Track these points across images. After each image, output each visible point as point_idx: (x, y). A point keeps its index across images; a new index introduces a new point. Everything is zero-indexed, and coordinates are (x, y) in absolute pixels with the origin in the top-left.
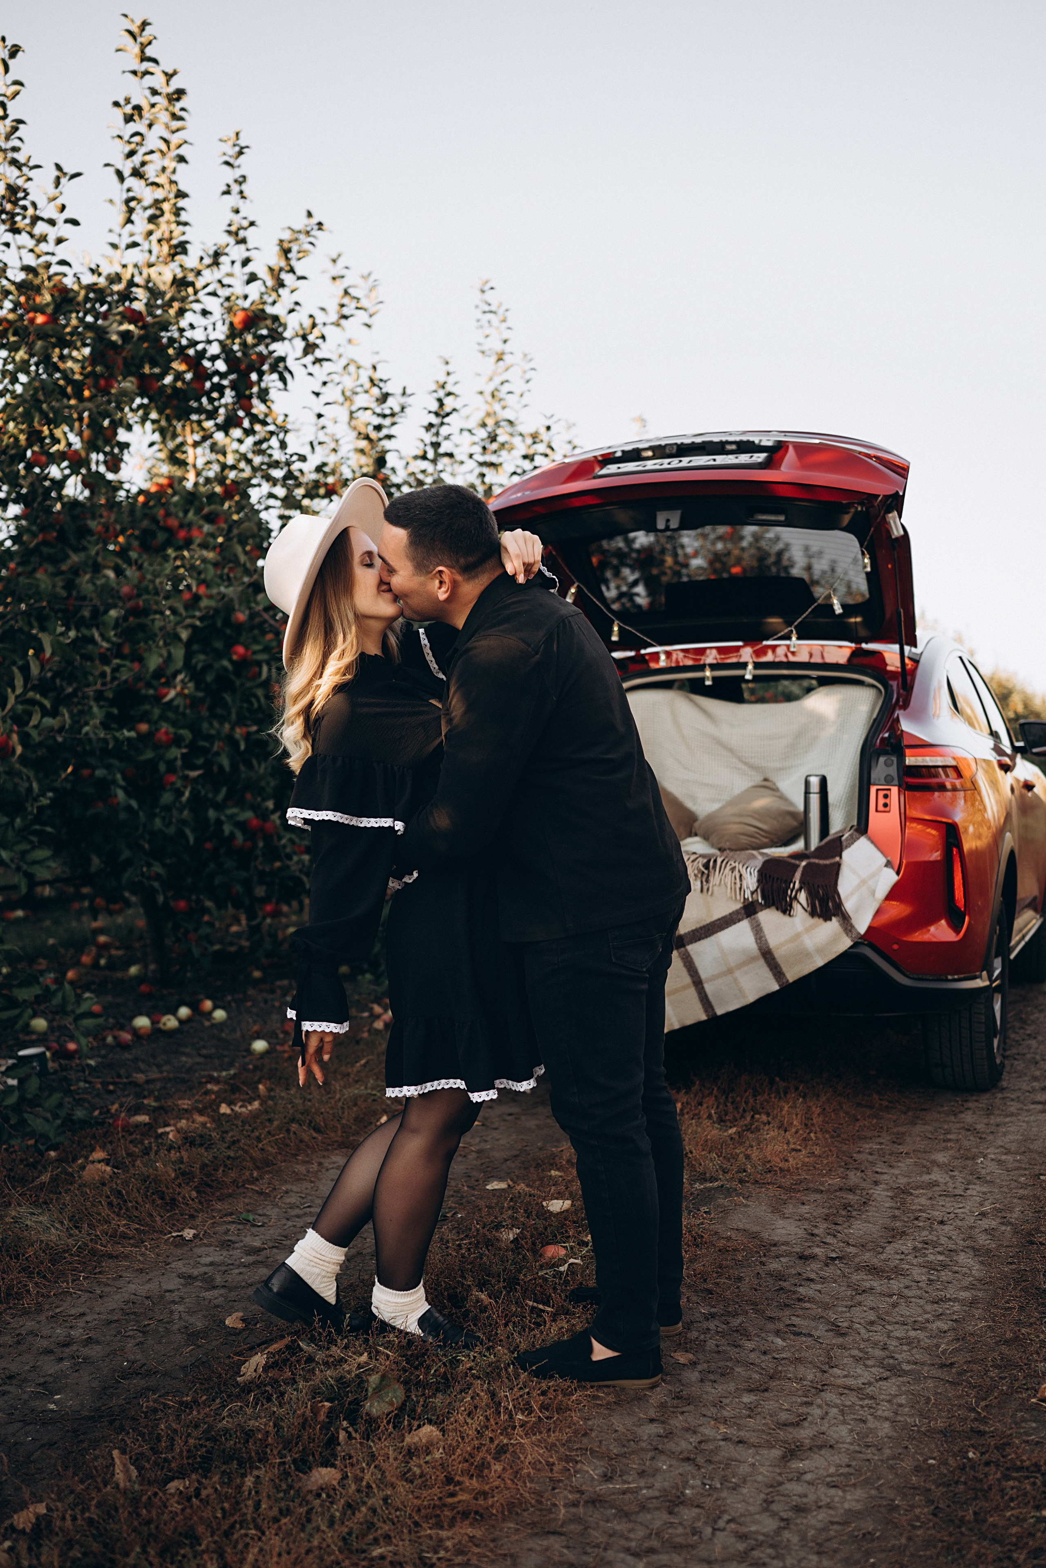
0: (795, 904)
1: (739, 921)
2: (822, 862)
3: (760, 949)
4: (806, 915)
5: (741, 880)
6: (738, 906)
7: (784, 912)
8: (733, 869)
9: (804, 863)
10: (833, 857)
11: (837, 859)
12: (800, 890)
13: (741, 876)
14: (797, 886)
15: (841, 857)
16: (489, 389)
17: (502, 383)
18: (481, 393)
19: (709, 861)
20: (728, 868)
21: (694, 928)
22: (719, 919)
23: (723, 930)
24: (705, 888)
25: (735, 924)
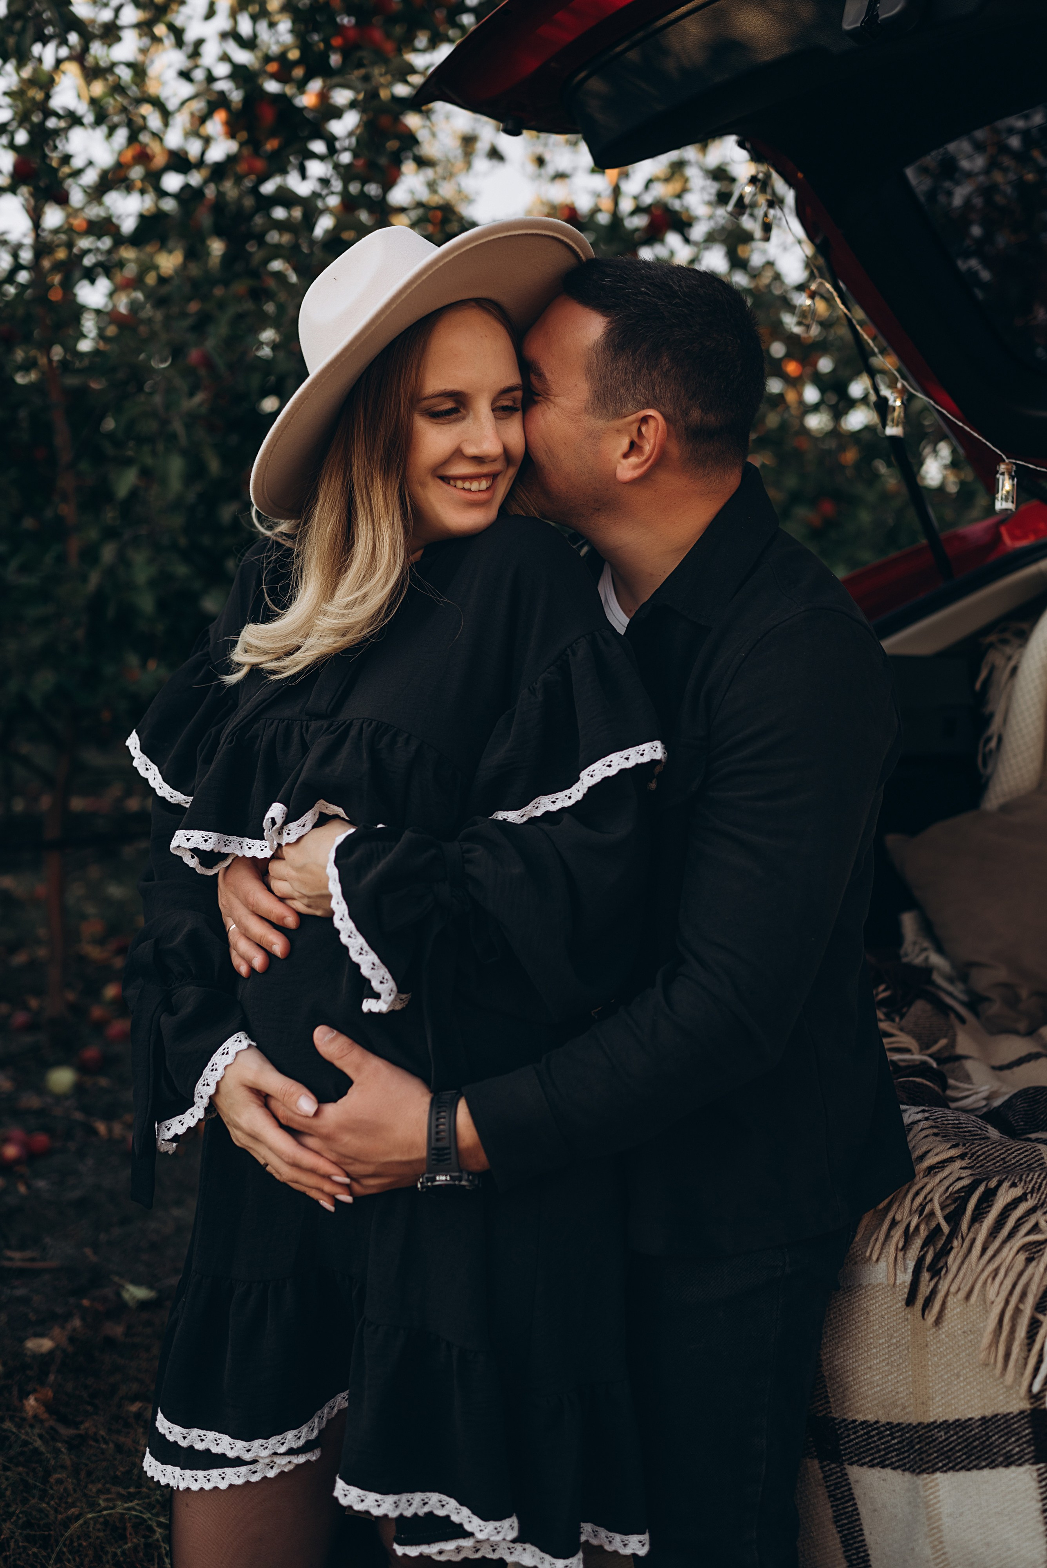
21: (871, 1418)
22: (945, 1425)
23: (952, 1468)
24: (924, 1290)
25: (992, 1465)
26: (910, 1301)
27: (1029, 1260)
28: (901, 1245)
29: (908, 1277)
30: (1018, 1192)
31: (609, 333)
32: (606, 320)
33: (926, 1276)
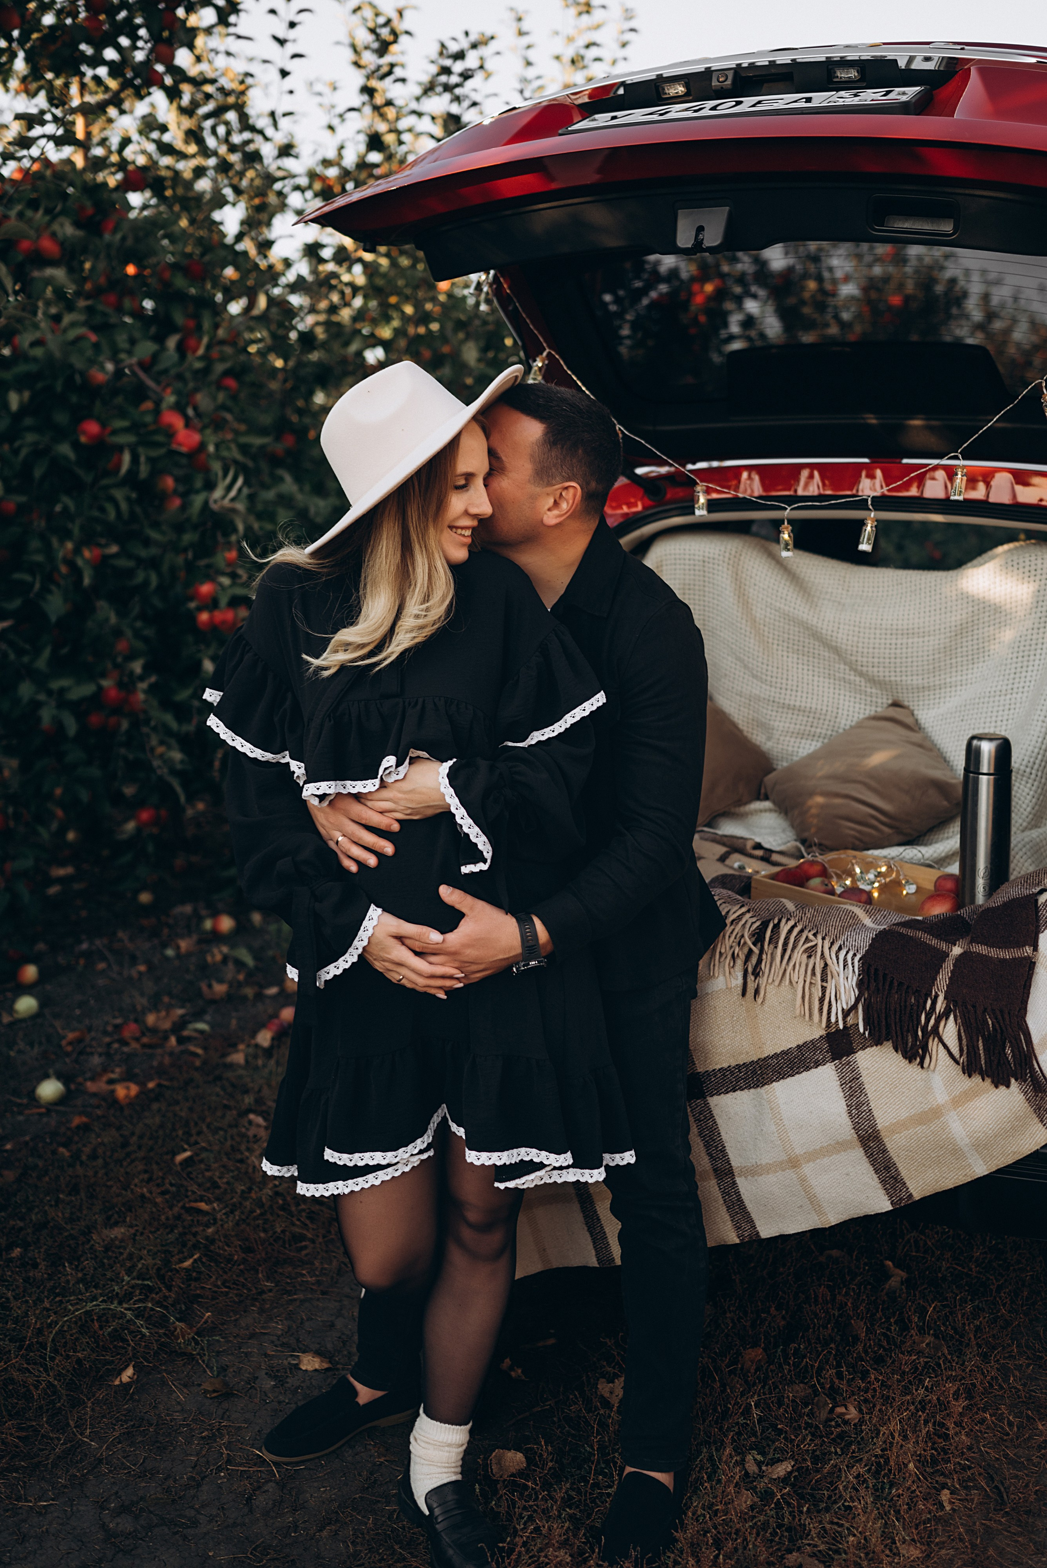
0: (933, 1045)
1: (817, 1065)
2: (994, 953)
3: (856, 1128)
4: (955, 1071)
5: (824, 979)
6: (817, 1031)
7: (909, 1056)
8: (810, 952)
9: (957, 951)
10: (1020, 945)
11: (1028, 950)
12: (945, 1015)
13: (826, 965)
14: (940, 1005)
15: (1036, 948)
16: (569, 53)
17: (588, 46)
18: (558, 58)
19: (765, 925)
20: (801, 948)
21: (725, 1065)
22: (776, 1056)
23: (783, 1078)
24: (751, 986)
25: (808, 1069)
26: (744, 993)
27: (809, 957)
28: (732, 964)
29: (740, 981)
30: (791, 923)
31: (546, 434)
32: (544, 426)
33: (751, 978)
